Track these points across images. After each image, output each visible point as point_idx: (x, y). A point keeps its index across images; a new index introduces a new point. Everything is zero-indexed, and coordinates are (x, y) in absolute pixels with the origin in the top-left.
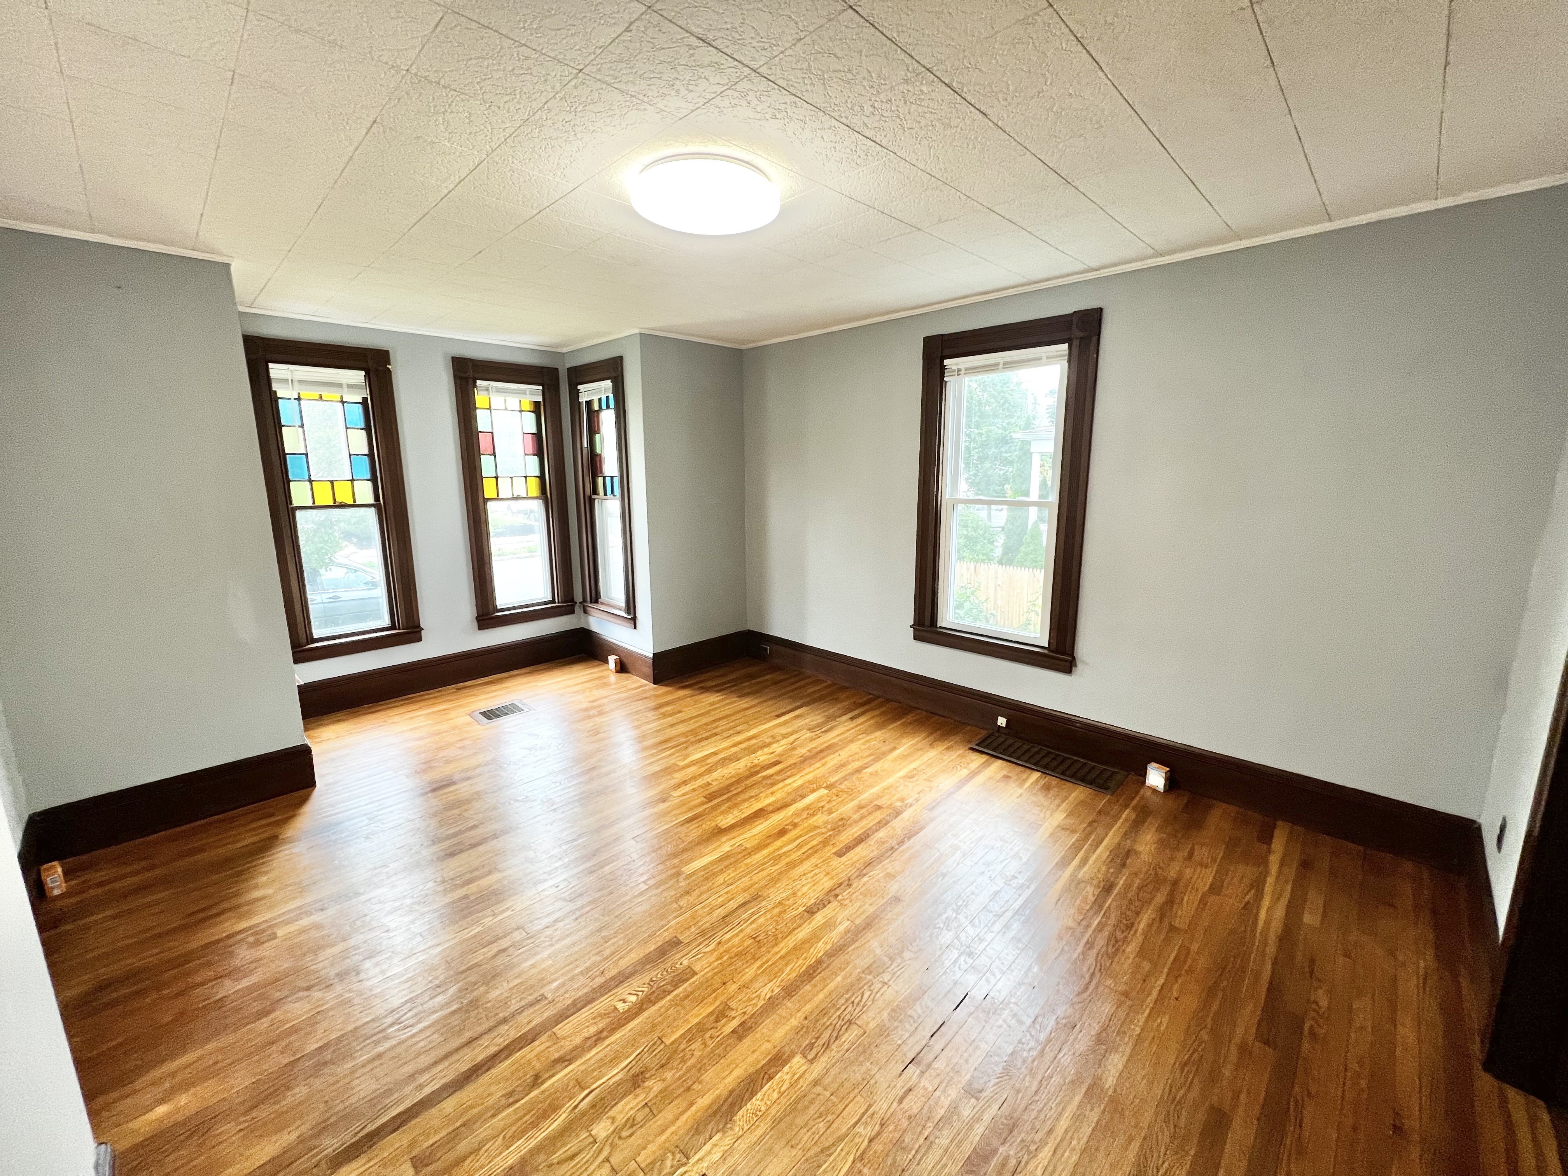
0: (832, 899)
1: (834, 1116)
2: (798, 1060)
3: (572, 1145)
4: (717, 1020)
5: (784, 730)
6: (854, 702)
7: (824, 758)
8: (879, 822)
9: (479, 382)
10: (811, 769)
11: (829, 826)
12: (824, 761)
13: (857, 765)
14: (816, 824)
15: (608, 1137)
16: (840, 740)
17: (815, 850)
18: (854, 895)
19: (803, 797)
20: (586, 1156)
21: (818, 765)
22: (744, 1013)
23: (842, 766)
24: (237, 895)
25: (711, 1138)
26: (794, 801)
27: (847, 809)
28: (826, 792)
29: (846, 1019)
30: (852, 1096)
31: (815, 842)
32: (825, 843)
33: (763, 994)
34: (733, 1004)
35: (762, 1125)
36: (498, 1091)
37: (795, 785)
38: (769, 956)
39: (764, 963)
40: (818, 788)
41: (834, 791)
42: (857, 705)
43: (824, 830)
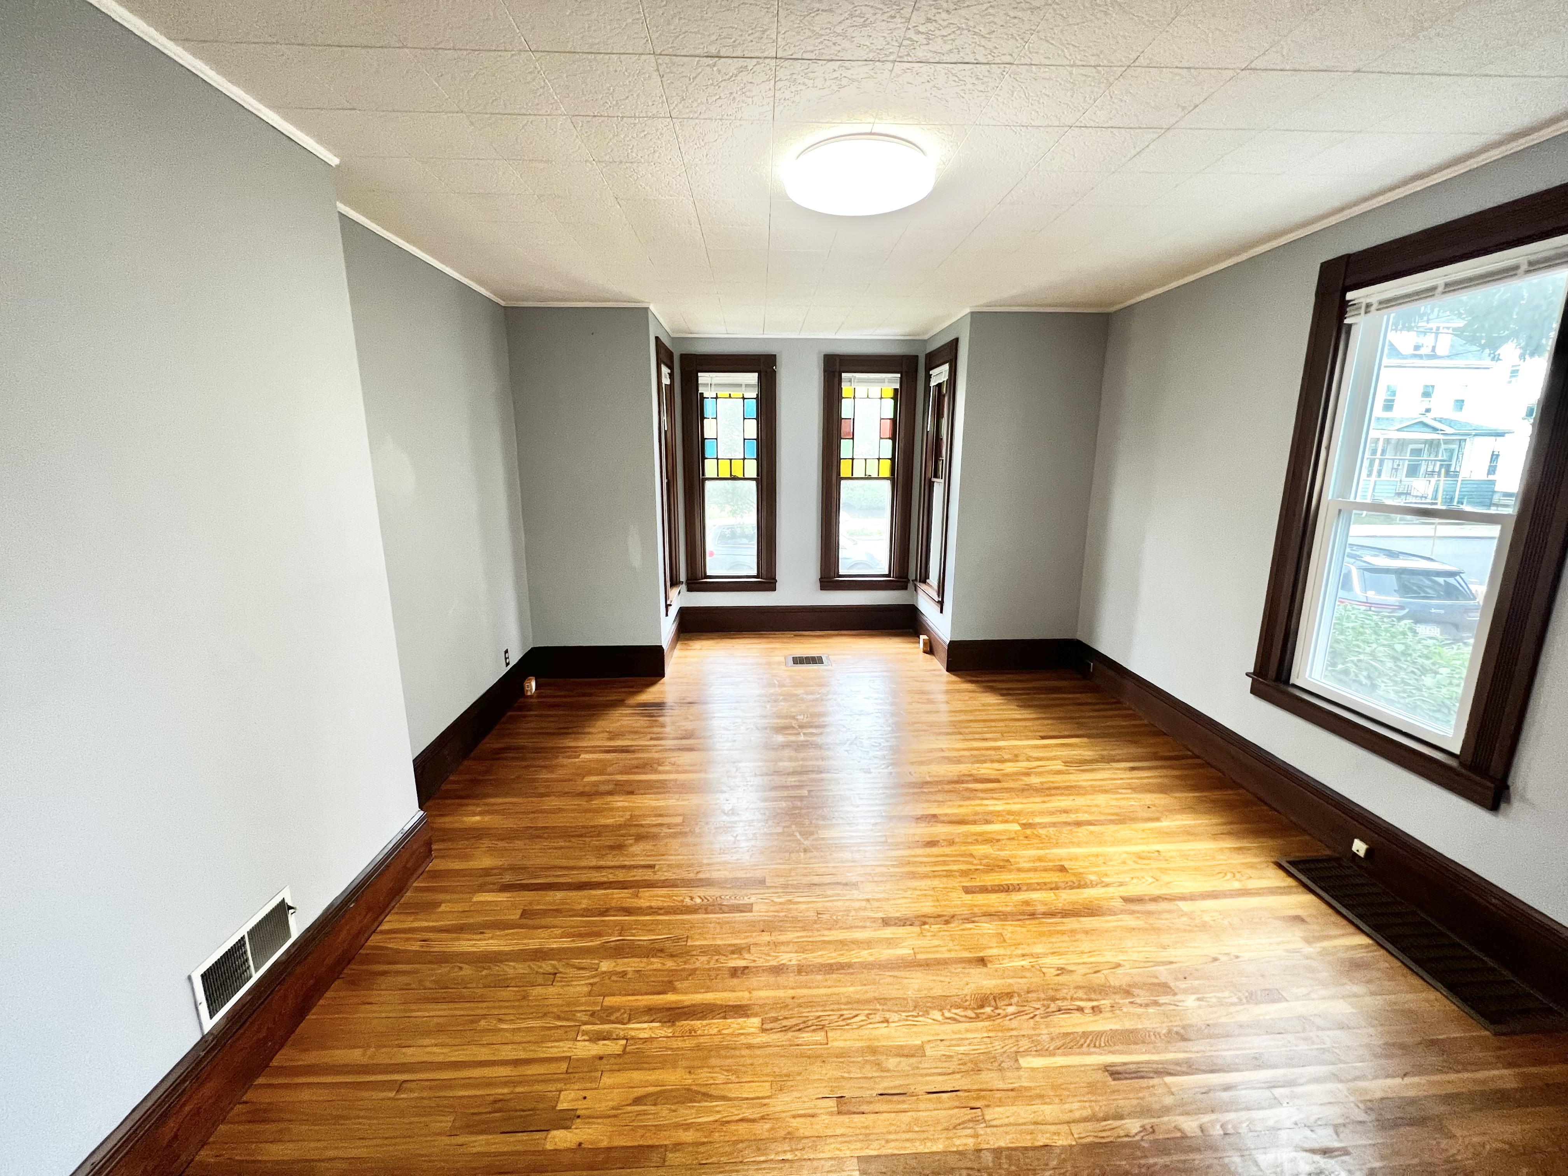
0: (917, 923)
1: (737, 1080)
2: (755, 1021)
3: (586, 962)
4: (733, 952)
5: (1035, 754)
6: (1155, 753)
7: (1051, 795)
8: (1045, 884)
9: (844, 375)
10: (1024, 801)
11: (984, 862)
12: (1046, 799)
13: (1086, 817)
14: (974, 853)
15: (604, 973)
16: (1091, 786)
17: (949, 874)
18: (942, 933)
19: (987, 822)
20: (587, 974)
21: (1038, 800)
22: (754, 961)
23: (1066, 811)
24: (584, 727)
25: (651, 1022)
26: (974, 822)
27: (1025, 855)
28: (1019, 828)
29: (822, 1023)
30: (766, 1079)
31: (955, 867)
32: (964, 873)
33: (782, 958)
34: (753, 950)
35: (687, 1042)
36: (585, 904)
37: (992, 808)
38: (816, 933)
39: (807, 937)
40: (1013, 821)
41: (1028, 832)
42: (1156, 757)
43: (975, 862)
